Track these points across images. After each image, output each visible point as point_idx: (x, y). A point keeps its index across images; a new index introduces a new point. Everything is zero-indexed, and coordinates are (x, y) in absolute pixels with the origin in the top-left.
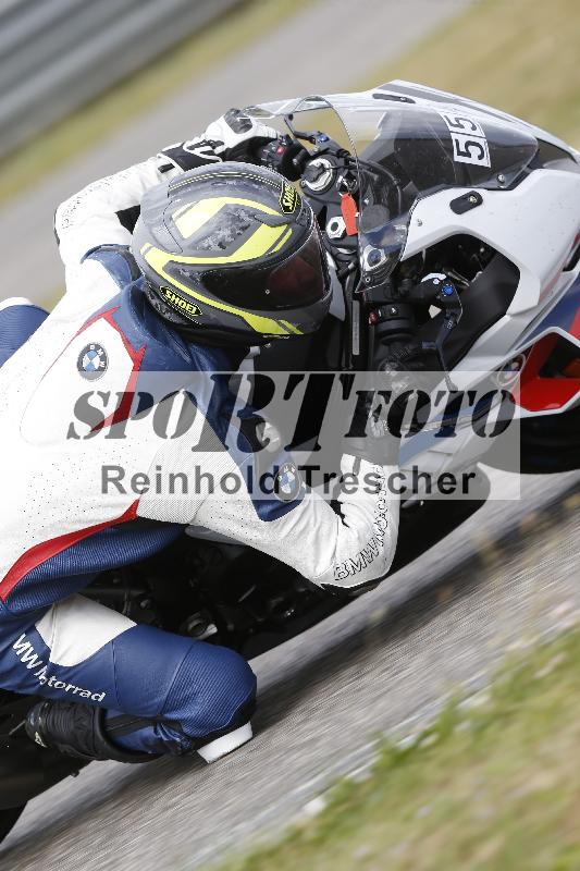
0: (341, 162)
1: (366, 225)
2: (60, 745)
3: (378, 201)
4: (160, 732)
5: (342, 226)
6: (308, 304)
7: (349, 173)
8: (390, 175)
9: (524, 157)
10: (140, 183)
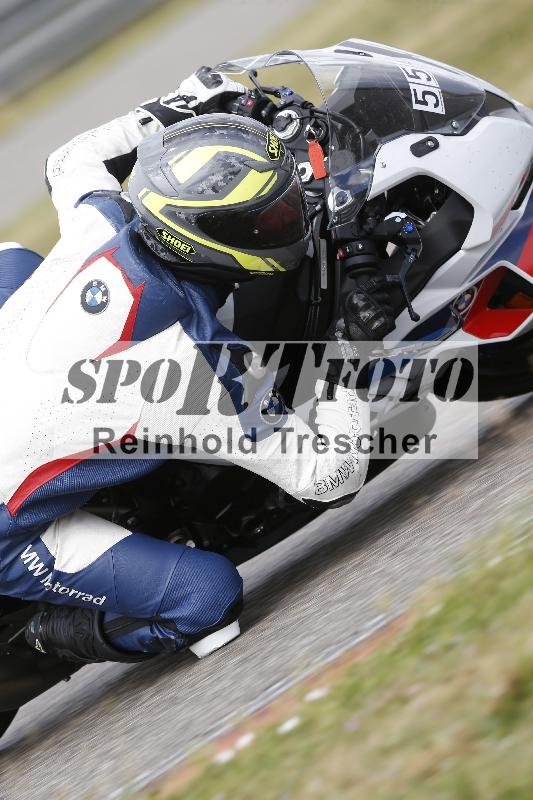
0: (307, 113)
1: (336, 168)
2: (59, 651)
3: (342, 147)
4: (156, 630)
5: (309, 172)
6: (291, 244)
7: (316, 123)
8: (353, 124)
9: (473, 106)
10: (123, 136)
